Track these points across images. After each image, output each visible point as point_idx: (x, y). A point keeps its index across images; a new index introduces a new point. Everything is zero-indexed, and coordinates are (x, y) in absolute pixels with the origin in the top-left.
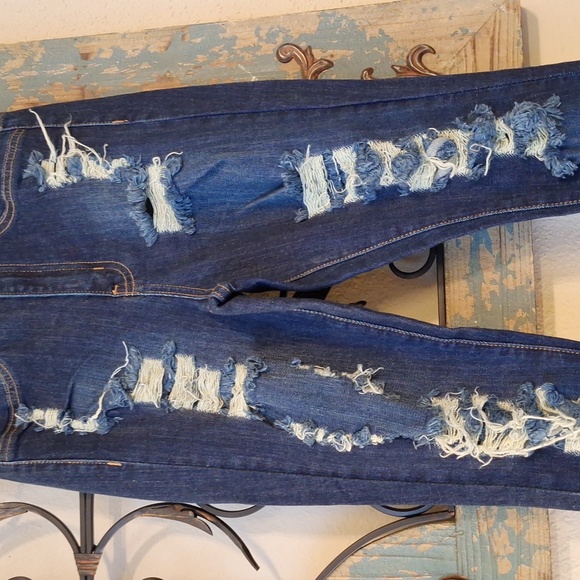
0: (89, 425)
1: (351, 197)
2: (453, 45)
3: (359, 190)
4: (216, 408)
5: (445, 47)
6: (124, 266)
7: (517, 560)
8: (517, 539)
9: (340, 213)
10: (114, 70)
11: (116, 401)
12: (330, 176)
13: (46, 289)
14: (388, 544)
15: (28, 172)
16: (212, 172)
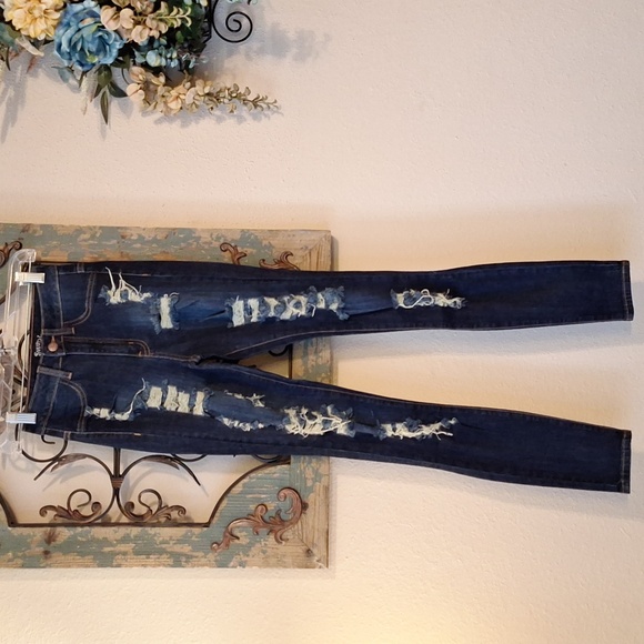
0: (125, 417)
1: (254, 319)
2: (301, 253)
3: (259, 318)
4: (187, 411)
5: (298, 254)
6: (144, 343)
7: (315, 480)
8: (316, 472)
9: (248, 328)
10: (139, 245)
11: (139, 406)
12: (246, 309)
13: (105, 351)
14: (260, 474)
15: (101, 295)
16: (192, 304)
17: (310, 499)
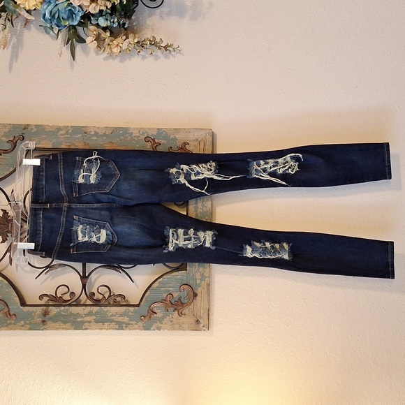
2: (194, 143)
10: (95, 138)
17: (199, 291)
